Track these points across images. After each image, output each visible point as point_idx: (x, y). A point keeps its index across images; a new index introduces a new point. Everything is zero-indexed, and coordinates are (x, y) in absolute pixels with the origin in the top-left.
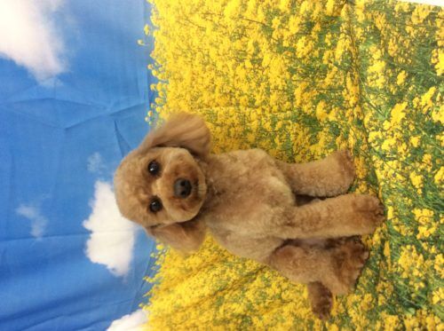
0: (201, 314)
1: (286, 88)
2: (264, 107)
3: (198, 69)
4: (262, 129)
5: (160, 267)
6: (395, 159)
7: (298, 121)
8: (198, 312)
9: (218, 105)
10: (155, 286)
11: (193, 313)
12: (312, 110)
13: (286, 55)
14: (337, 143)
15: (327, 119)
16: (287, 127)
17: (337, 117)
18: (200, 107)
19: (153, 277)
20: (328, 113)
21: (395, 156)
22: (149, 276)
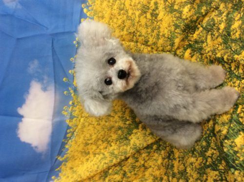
1: (170, 37)
2: (153, 46)
3: (116, 12)
5: (68, 150)
10: (64, 163)
12: (182, 53)
13: (175, 15)
17: (196, 60)
19: (63, 157)
20: (192, 57)
22: (60, 155)
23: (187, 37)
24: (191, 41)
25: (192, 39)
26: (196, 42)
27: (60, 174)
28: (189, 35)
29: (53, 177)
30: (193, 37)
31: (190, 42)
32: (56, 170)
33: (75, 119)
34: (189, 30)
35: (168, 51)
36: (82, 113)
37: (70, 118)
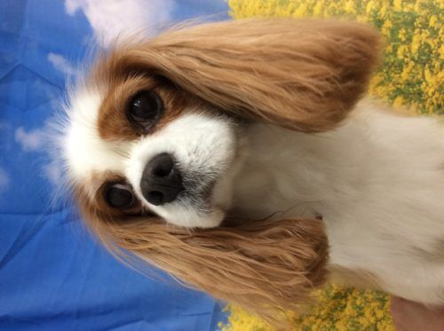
23: (389, 79)
24: (398, 84)
25: (401, 81)
26: (409, 84)
27: (230, 318)
28: (392, 75)
29: (220, 324)
30: (400, 77)
31: (399, 86)
34: (390, 68)
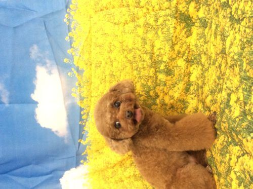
0: (125, 170)
2: (148, 7)
4: (148, 24)
5: (87, 132)
6: (244, 18)
7: (175, 18)
8: (123, 169)
9: (114, 7)
10: (88, 147)
11: (120, 169)
12: (186, 8)
14: (206, 34)
15: (197, 16)
16: (167, 22)
17: (204, 13)
18: (101, 10)
19: (85, 140)
20: (198, 11)
21: (244, 16)
22: (82, 139)
32: (82, 154)
33: (85, 100)
35: (166, 8)
36: (91, 92)
37: (80, 100)
